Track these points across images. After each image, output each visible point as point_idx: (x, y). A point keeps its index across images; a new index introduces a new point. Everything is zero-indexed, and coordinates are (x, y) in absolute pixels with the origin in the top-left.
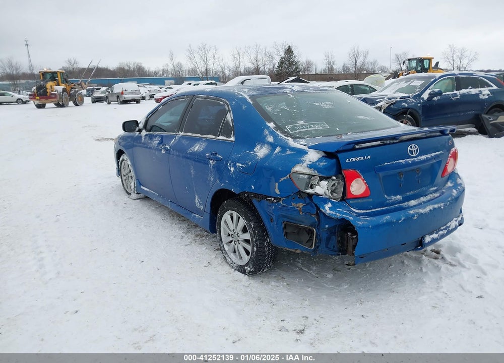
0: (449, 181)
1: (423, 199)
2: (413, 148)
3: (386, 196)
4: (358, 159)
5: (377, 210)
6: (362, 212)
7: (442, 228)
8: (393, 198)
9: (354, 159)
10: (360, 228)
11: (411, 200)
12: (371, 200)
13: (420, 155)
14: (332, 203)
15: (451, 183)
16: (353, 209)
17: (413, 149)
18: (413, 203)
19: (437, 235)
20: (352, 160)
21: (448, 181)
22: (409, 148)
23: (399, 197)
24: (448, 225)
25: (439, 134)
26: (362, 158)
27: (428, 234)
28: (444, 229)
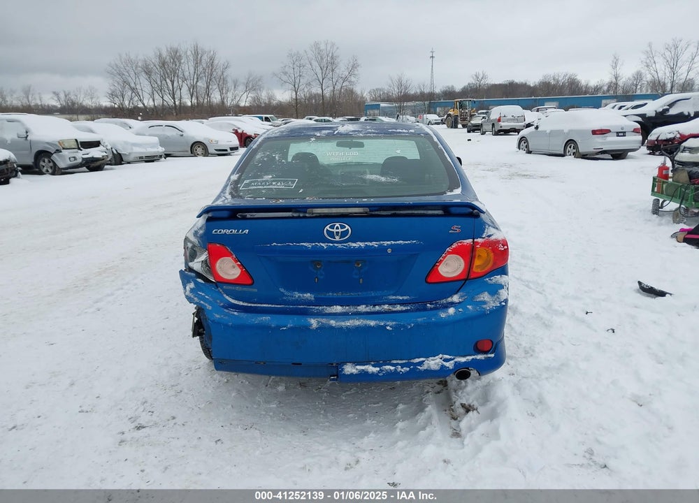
0: (459, 294)
1: (362, 308)
2: (337, 228)
3: (282, 290)
4: (228, 232)
5: (265, 305)
6: (241, 303)
7: (395, 362)
8: (297, 295)
9: (223, 232)
10: (213, 321)
11: (336, 305)
12: (256, 290)
13: (353, 239)
14: (196, 283)
15: (461, 297)
16: (227, 297)
17: (335, 230)
18: (338, 309)
19: (378, 369)
20: (220, 232)
21: (456, 293)
22: (328, 227)
23: (308, 295)
24: (417, 360)
25: (440, 212)
26: (234, 231)
27: (354, 363)
28: (398, 364)
